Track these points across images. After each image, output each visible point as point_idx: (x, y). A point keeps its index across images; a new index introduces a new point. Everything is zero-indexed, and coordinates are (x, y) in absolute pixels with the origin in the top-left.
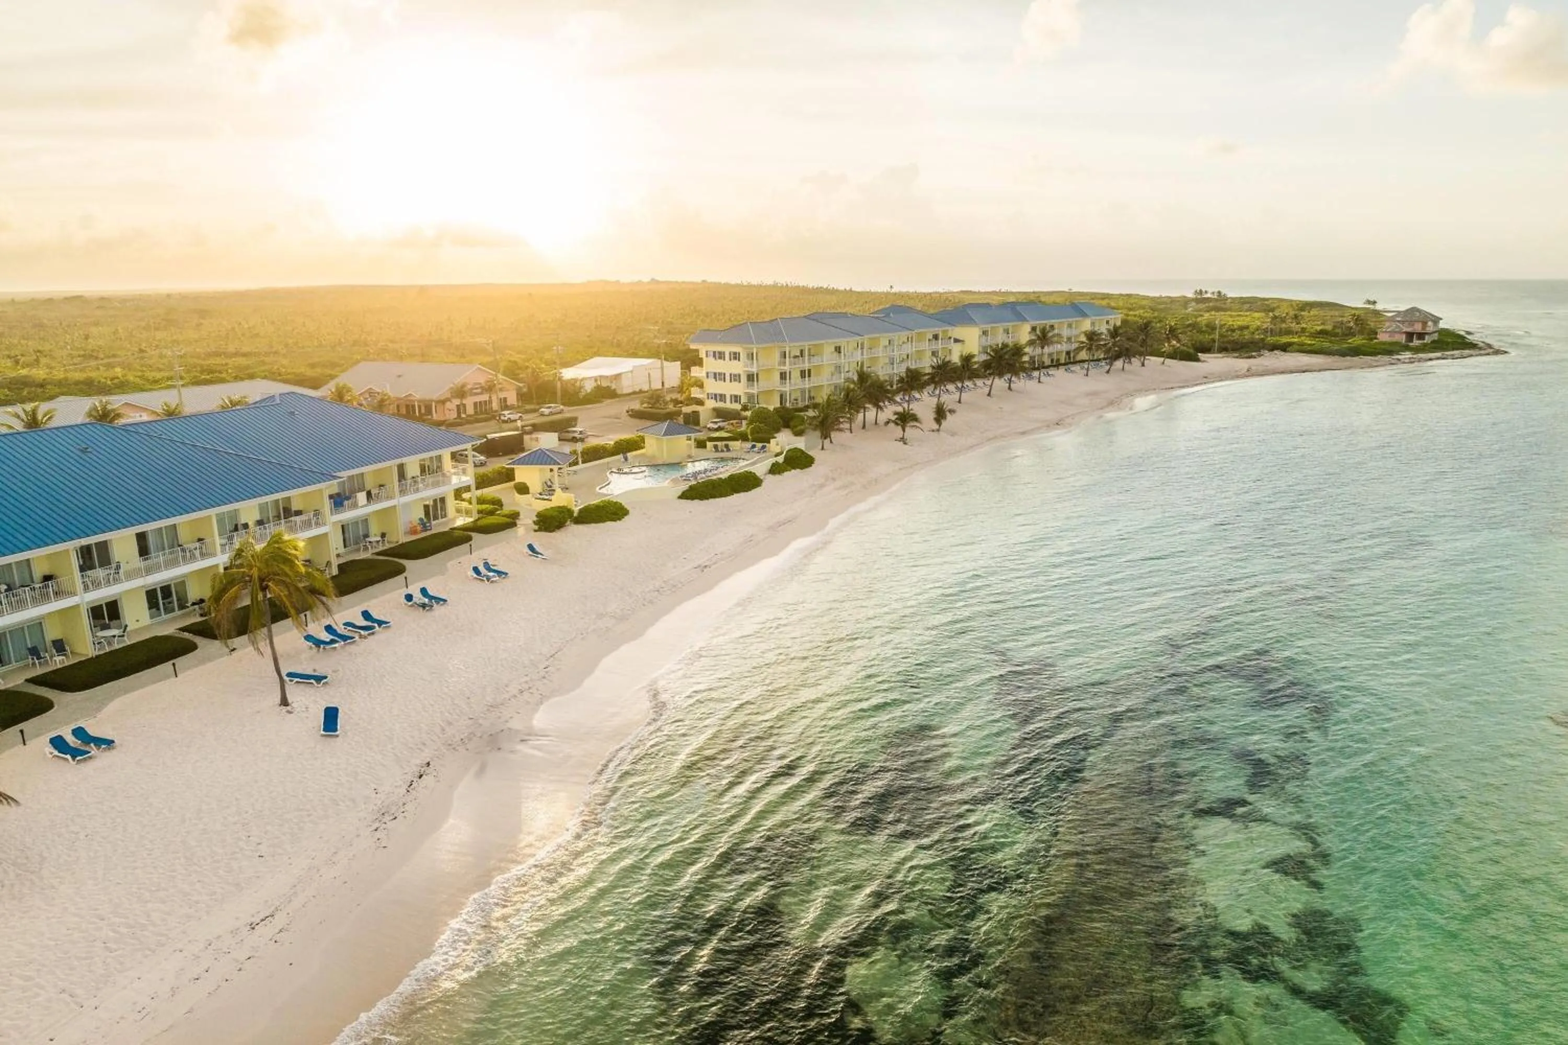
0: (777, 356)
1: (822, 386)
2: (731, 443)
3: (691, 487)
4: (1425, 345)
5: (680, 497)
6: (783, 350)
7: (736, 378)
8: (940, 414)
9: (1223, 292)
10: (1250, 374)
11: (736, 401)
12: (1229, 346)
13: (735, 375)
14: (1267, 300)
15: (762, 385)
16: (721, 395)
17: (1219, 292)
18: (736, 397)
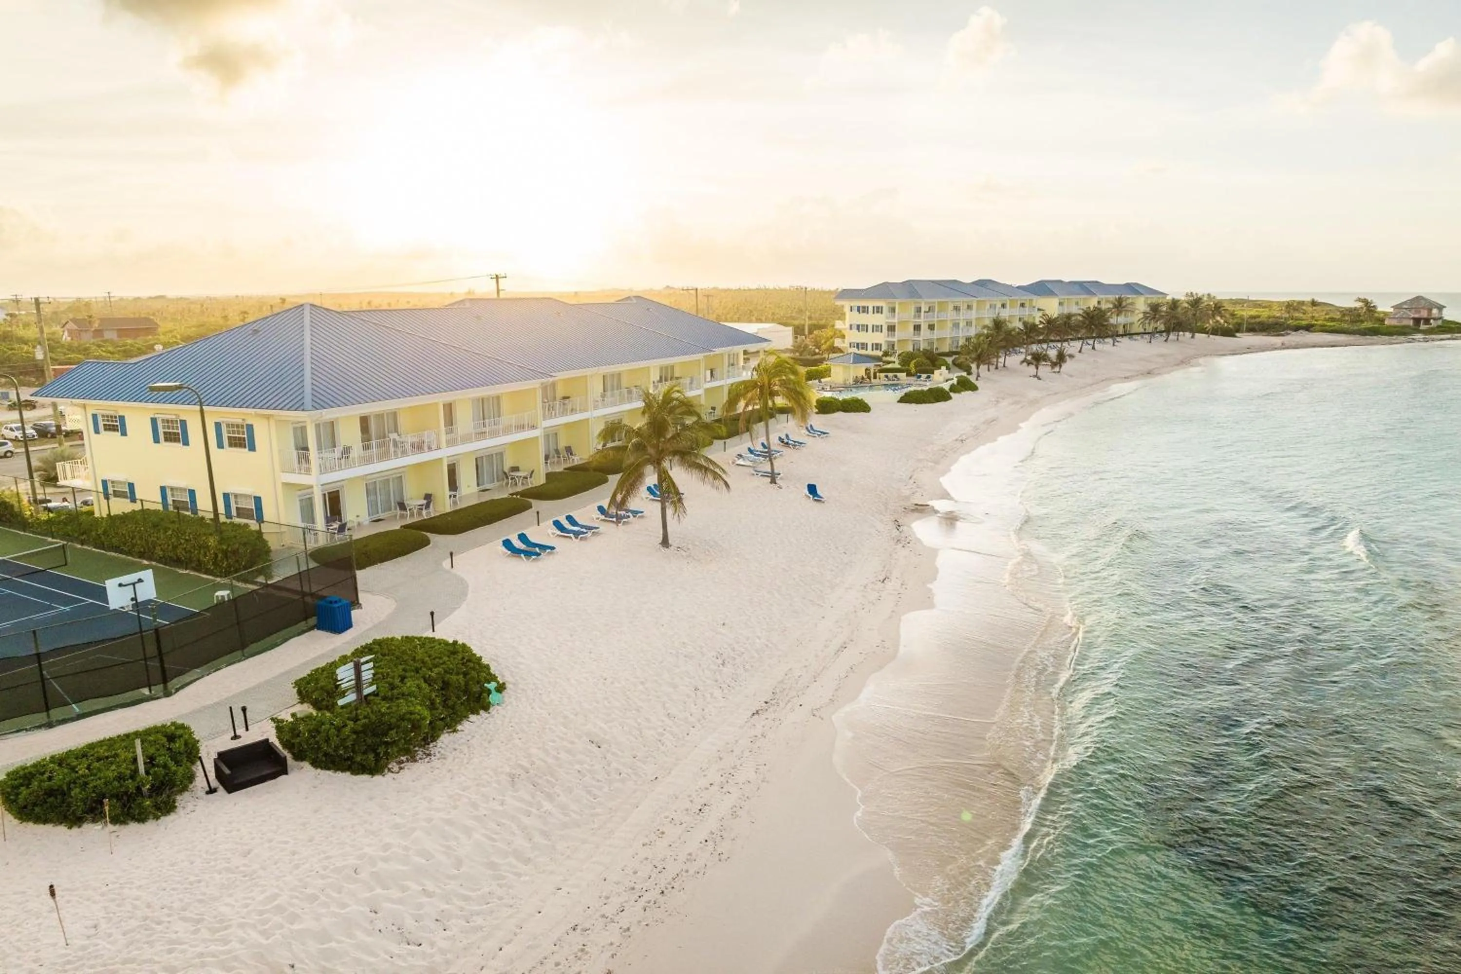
0: (912, 311)
1: (945, 338)
2: (898, 374)
3: (906, 394)
4: (1433, 329)
5: (899, 402)
6: (918, 305)
7: (877, 328)
8: (1061, 358)
10: (1284, 347)
11: (877, 349)
12: (1257, 327)
13: (877, 326)
15: (898, 335)
16: (863, 344)
18: (877, 345)
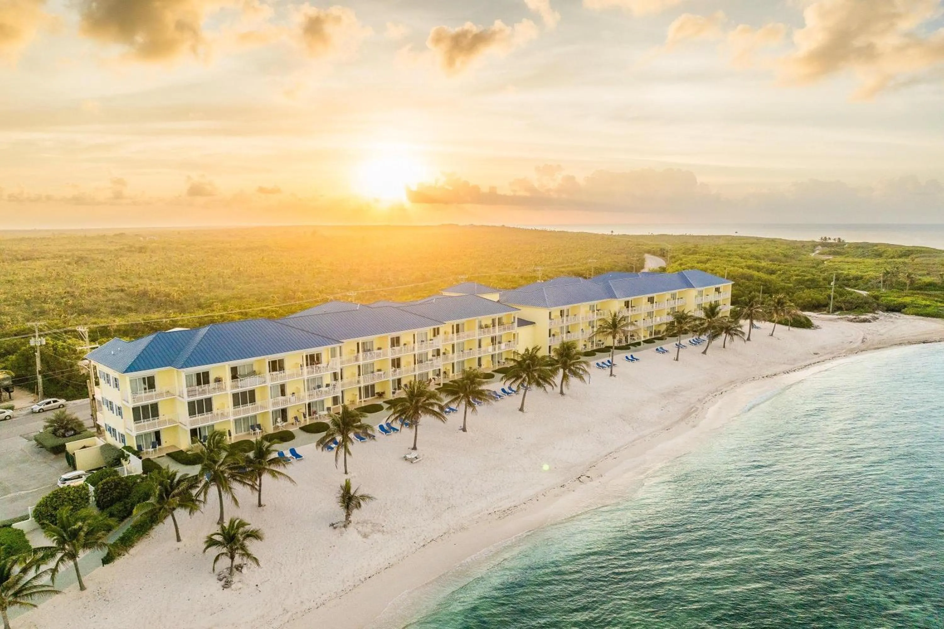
9: (842, 239)
12: (843, 306)
14: (876, 245)
17: (839, 239)
